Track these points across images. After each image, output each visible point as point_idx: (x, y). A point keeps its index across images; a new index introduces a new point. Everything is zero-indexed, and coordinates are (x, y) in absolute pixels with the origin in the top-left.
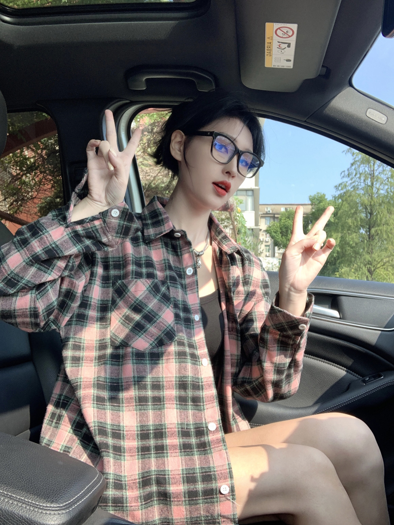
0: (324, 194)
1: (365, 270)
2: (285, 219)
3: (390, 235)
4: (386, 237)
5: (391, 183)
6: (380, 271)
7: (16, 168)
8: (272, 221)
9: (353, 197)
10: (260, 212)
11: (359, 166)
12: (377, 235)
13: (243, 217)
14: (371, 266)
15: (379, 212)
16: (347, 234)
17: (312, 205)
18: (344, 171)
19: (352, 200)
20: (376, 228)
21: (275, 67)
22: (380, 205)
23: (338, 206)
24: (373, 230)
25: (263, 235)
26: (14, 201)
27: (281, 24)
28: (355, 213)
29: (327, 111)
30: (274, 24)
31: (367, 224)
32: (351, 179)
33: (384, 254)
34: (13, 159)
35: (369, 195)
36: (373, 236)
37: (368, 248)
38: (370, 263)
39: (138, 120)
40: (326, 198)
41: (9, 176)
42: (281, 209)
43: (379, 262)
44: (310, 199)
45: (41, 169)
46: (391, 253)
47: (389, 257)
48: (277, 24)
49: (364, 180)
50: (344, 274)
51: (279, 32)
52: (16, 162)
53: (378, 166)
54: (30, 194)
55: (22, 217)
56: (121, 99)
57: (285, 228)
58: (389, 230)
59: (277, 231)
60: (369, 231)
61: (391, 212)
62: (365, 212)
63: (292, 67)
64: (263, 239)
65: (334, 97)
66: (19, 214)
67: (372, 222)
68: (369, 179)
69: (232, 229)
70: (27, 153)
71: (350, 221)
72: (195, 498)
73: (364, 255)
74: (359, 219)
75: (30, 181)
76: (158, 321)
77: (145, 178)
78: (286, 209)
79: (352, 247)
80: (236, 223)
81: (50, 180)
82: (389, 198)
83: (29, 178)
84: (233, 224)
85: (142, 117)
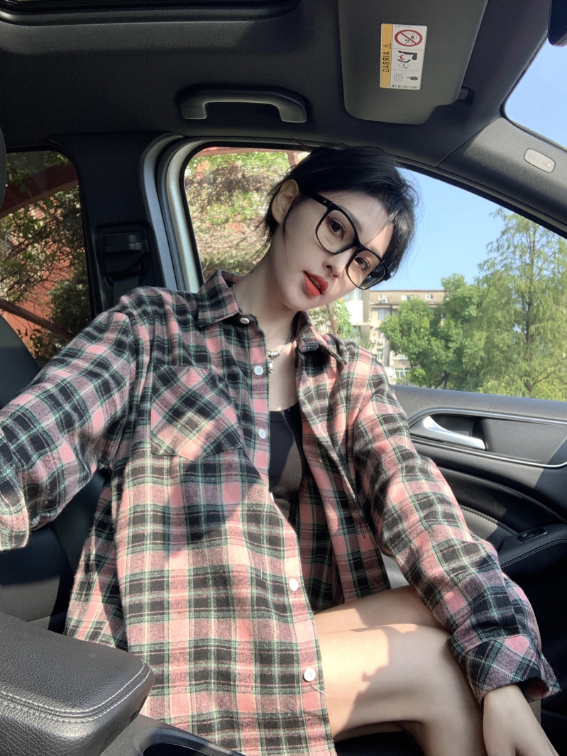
0: (461, 276)
1: (520, 384)
2: (407, 312)
3: (557, 335)
4: (551, 338)
5: (558, 259)
6: (542, 385)
7: (18, 234)
8: (388, 314)
9: (504, 280)
10: (372, 301)
11: (513, 236)
12: (538, 334)
13: (346, 309)
14: (529, 379)
15: (541, 302)
16: (496, 333)
17: (445, 291)
18: (492, 243)
19: (503, 284)
20: (537, 325)
21: (394, 88)
22: (543, 292)
23: (483, 292)
24: (533, 328)
25: (375, 335)
26: (15, 283)
27: (403, 26)
28: (508, 303)
29: (470, 152)
30: (394, 25)
31: (524, 320)
32: (502, 254)
33: (548, 361)
34: (13, 222)
35: (528, 278)
36: (532, 336)
37: (526, 353)
38: (527, 374)
39: (195, 165)
40: (465, 281)
41: (8, 246)
42: (400, 298)
43: (542, 373)
44: (443, 283)
45: (54, 236)
46: (558, 360)
47: (555, 365)
48: (398, 25)
49: (521, 256)
50: (491, 389)
51: (401, 38)
52: (18, 226)
53: (541, 235)
54: (39, 274)
55: (28, 306)
56: (170, 133)
57: (407, 324)
58: (556, 328)
59: (396, 329)
60: (527, 330)
61: (558, 302)
62: (521, 303)
63: (419, 88)
64: (375, 340)
65: (479, 132)
66: (22, 302)
67: (531, 316)
68: (528, 255)
69: (329, 326)
70: (34, 213)
71: (499, 314)
72: (268, 685)
73: (519, 363)
74: (512, 312)
75: (38, 254)
76: (217, 417)
77: (205, 250)
78: (408, 297)
79: (502, 352)
80: (335, 318)
81: (68, 254)
82: (556, 282)
83: (37, 250)
84: (331, 319)
85: (200, 161)
